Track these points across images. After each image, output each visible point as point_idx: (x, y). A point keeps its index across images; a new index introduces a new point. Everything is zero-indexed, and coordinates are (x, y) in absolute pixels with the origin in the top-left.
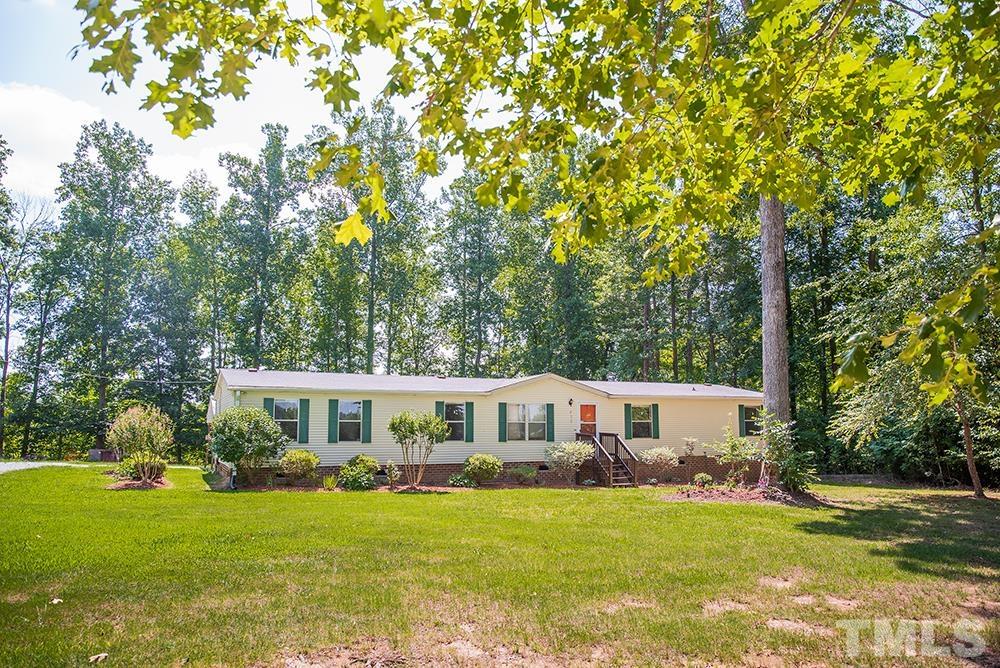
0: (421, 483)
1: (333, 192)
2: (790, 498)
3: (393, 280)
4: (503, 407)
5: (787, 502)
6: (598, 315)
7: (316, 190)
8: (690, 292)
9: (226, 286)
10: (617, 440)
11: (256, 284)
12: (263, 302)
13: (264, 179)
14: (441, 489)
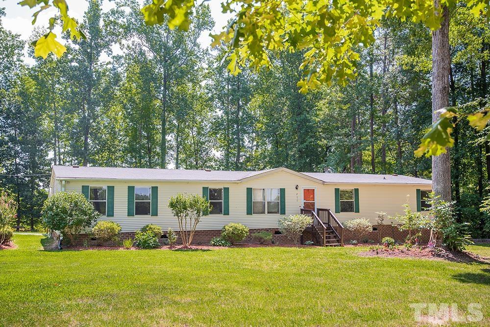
0: (192, 244)
1: (136, 42)
2: (451, 256)
3: (178, 104)
4: (249, 191)
5: (449, 259)
6: (320, 127)
7: (124, 42)
8: (384, 111)
9: (63, 108)
10: (329, 213)
11: (84, 107)
12: (89, 120)
13: (87, 34)
14: (205, 248)
